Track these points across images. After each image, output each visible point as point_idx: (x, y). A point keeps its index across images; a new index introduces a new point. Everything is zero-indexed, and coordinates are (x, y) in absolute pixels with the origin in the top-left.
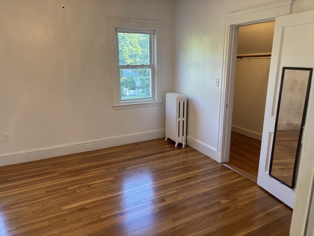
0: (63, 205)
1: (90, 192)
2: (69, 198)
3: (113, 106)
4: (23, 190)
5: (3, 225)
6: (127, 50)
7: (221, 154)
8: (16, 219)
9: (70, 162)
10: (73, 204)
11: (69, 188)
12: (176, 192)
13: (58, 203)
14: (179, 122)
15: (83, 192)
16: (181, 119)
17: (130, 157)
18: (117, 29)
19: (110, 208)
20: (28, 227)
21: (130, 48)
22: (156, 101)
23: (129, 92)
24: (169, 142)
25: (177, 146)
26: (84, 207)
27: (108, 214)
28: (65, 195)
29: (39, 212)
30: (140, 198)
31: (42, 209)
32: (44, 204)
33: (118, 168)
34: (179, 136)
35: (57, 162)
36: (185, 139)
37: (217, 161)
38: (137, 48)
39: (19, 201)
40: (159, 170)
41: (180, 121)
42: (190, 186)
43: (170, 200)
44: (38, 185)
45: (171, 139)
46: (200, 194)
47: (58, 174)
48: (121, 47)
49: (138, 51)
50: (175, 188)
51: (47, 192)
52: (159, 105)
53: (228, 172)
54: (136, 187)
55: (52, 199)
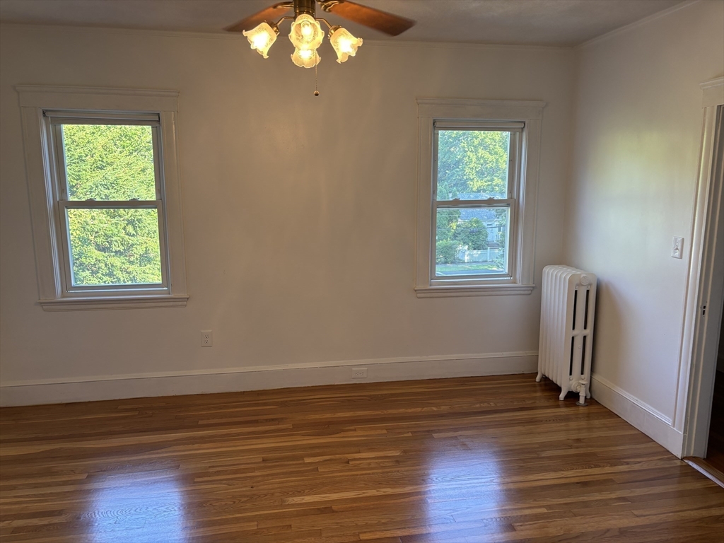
0: (290, 493)
1: (347, 476)
2: (302, 480)
3: (416, 289)
4: (221, 447)
5: (176, 513)
6: (474, 160)
7: (681, 433)
8: (201, 505)
9: (318, 402)
10: (310, 495)
11: (307, 460)
12: (545, 513)
13: (280, 488)
14: (573, 338)
15: (333, 472)
16: (579, 332)
17: (444, 409)
18: (438, 123)
19: (383, 521)
20: (218, 527)
21: (480, 154)
22: (519, 284)
23: (469, 255)
24: (546, 385)
25: (566, 397)
26: (328, 505)
27: (378, 533)
28: (297, 472)
29: (243, 499)
30: (454, 510)
31: (249, 493)
32: (255, 484)
33: (415, 432)
34: (571, 374)
35: (292, 399)
36: (586, 382)
37: (670, 451)
38: (497, 154)
39: (211, 470)
40: (511, 450)
41: (576, 336)
42: (585, 504)
43: (526, 530)
44: (249, 441)
45: (550, 378)
46: (608, 530)
47: (289, 426)
48: (461, 152)
49: (500, 160)
50: (545, 503)
51: (264, 460)
52: (526, 292)
53: (698, 485)
54: (449, 481)
55: (270, 478)
